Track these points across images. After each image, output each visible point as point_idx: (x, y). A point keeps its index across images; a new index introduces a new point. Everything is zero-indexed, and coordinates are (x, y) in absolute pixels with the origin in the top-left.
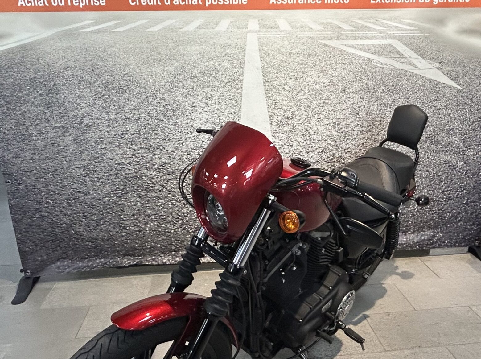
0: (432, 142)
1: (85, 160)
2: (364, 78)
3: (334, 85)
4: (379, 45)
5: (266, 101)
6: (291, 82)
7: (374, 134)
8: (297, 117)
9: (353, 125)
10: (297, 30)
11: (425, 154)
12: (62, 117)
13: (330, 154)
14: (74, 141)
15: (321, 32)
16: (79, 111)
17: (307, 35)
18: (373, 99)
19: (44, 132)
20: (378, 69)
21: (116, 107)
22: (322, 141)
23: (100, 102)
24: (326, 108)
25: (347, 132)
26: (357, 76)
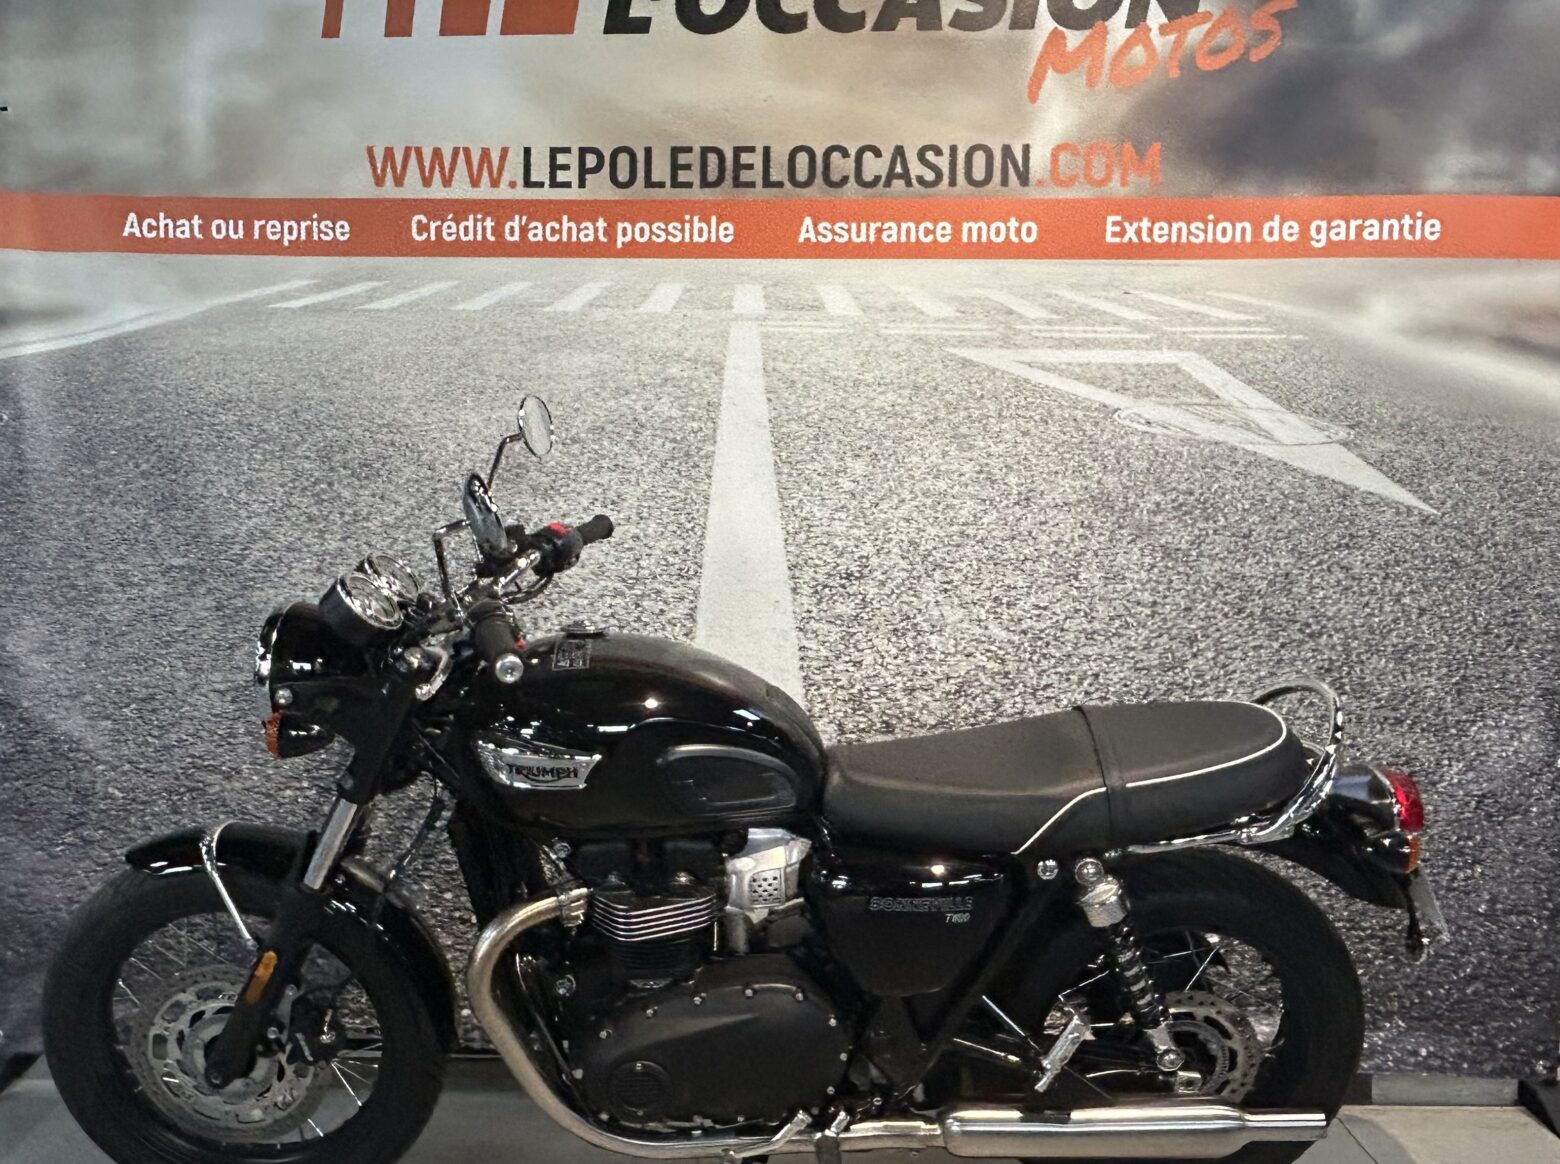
0: (1342, 685)
1: (240, 669)
2: (1090, 464)
3: (993, 482)
4: (1139, 366)
5: (779, 520)
6: (859, 467)
7: (1134, 645)
8: (876, 574)
9: (1059, 611)
10: (878, 316)
11: (1319, 726)
12: (195, 537)
13: (983, 701)
14: (218, 609)
15: (953, 322)
16: (241, 524)
17: (912, 332)
18: (1123, 531)
19: (136, 579)
20: (1135, 439)
21: (347, 518)
22: (959, 657)
23: (305, 502)
24: (968, 550)
25: (1042, 631)
26: (1068, 456)
